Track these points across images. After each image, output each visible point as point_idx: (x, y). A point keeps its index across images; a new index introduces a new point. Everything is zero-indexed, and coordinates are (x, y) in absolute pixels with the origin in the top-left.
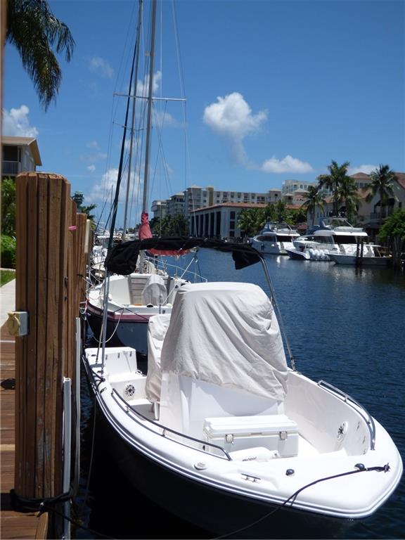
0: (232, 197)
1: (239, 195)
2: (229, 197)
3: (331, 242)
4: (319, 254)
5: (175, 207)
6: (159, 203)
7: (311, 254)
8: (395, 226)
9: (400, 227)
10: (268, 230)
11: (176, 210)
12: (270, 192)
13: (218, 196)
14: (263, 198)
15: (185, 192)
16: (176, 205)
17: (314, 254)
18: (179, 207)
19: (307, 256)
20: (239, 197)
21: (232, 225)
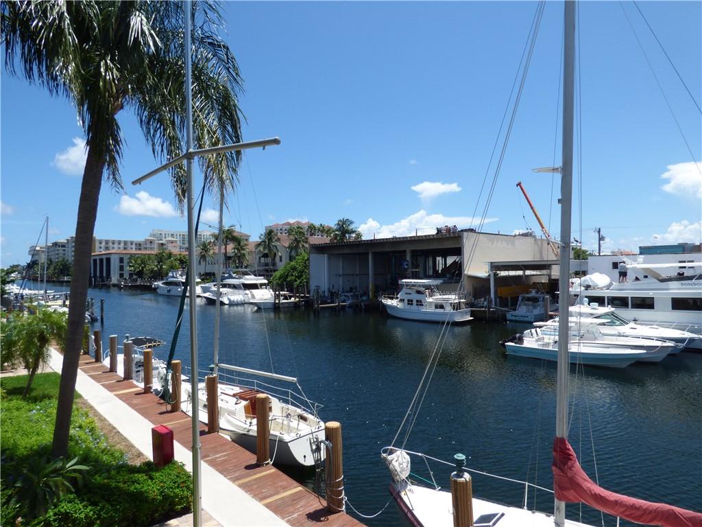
0: (113, 244)
1: (119, 243)
2: (110, 244)
3: (241, 288)
4: (236, 300)
5: (57, 252)
6: (38, 248)
7: (229, 300)
8: (288, 275)
9: (292, 275)
10: (173, 277)
11: (57, 254)
12: (146, 240)
13: (101, 243)
14: (140, 245)
15: (68, 240)
16: (58, 250)
17: (232, 299)
18: (61, 252)
19: (226, 301)
20: (119, 244)
21: (121, 268)
